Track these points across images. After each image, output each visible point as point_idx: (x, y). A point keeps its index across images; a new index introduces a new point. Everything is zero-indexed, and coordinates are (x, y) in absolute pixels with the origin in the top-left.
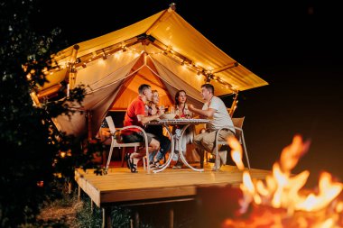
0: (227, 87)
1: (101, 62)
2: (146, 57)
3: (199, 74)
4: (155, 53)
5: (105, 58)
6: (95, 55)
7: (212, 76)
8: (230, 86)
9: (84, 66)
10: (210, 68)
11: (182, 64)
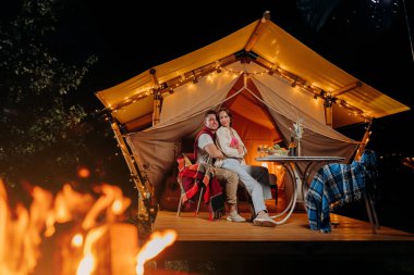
0: (356, 113)
1: (191, 86)
2: (246, 79)
3: (315, 97)
4: (256, 73)
5: (195, 82)
6: (183, 78)
7: (334, 100)
8: (360, 112)
9: (171, 92)
10: (330, 89)
11: (293, 85)
